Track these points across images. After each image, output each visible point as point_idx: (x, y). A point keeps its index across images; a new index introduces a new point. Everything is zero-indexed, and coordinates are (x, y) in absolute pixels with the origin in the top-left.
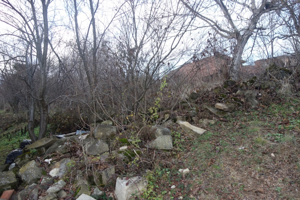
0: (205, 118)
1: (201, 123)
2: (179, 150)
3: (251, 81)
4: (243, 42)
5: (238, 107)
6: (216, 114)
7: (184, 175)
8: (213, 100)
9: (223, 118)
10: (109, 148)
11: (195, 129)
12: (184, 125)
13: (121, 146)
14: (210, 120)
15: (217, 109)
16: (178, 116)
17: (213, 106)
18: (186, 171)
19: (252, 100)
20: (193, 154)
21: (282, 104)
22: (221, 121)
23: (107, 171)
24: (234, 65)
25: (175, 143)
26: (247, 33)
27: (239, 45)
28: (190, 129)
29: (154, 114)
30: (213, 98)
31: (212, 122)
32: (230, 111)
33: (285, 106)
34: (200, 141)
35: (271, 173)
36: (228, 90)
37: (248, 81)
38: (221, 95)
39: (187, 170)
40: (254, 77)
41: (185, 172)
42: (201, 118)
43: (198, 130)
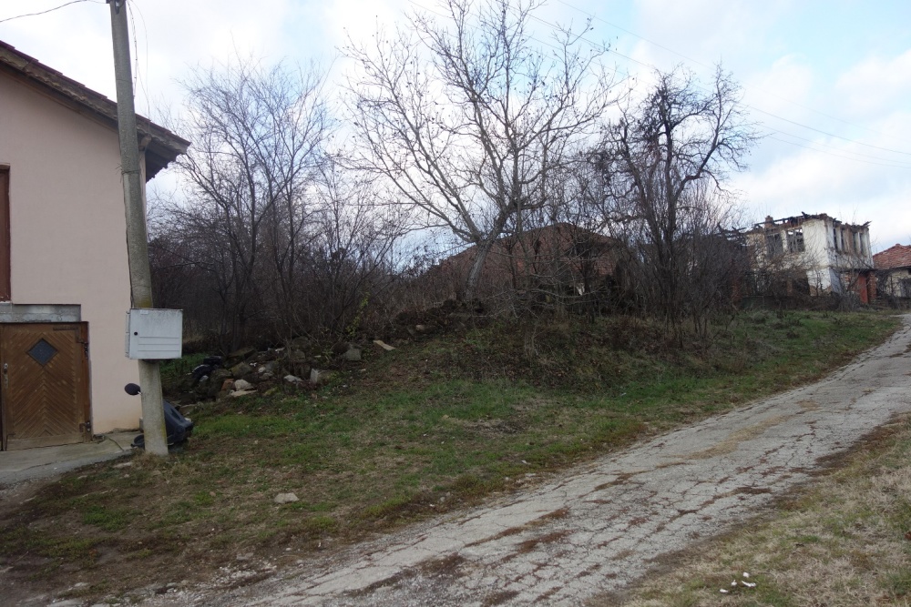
0: (401, 338)
1: (396, 342)
2: (366, 361)
5: (438, 330)
6: (413, 335)
8: (419, 321)
9: (419, 338)
11: (386, 347)
12: (377, 343)
14: (405, 340)
15: (416, 330)
16: (376, 336)
17: (414, 328)
22: (415, 341)
25: (363, 356)
28: (381, 346)
32: (428, 332)
34: (386, 356)
42: (398, 338)
43: (388, 348)
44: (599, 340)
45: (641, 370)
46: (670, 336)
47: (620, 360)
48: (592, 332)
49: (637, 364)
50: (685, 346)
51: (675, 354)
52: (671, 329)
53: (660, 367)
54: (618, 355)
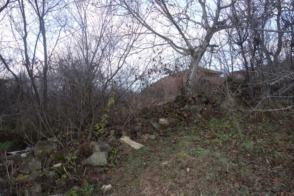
0: (146, 133)
1: (143, 138)
2: (112, 166)
3: (199, 96)
4: (197, 59)
5: (180, 122)
6: (158, 129)
7: (105, 191)
8: (161, 115)
9: (164, 133)
10: (42, 166)
11: (133, 144)
12: (124, 141)
13: (55, 164)
14: (151, 135)
15: (161, 124)
16: (123, 132)
17: (158, 121)
18: (108, 188)
19: (196, 115)
20: (122, 170)
21: (221, 118)
22: (160, 135)
23: (30, 189)
24: (189, 80)
25: (109, 159)
26: (201, 50)
27: (194, 62)
28: (129, 144)
29: (100, 131)
30: (161, 113)
31: (153, 137)
32: (171, 126)
33: (223, 120)
34: (134, 157)
35: (179, 188)
36: (178, 105)
37: (196, 96)
38: (169, 110)
39: (109, 186)
40: (202, 93)
41: (106, 188)
42: (144, 133)
43: (136, 145)
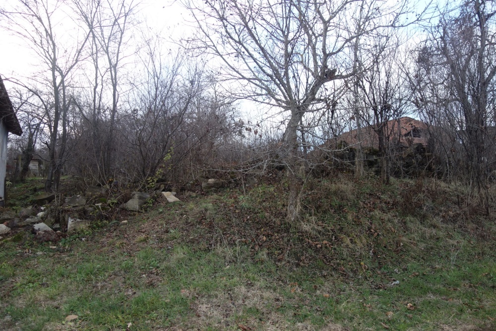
2: (142, 212)
10: (86, 203)
11: (170, 198)
25: (142, 206)
28: (166, 198)
29: (151, 184)
44: (387, 203)
45: (431, 243)
46: (475, 202)
47: (406, 229)
48: (383, 193)
49: (427, 235)
50: (492, 214)
51: (478, 223)
52: (476, 194)
53: (459, 240)
54: (405, 223)
